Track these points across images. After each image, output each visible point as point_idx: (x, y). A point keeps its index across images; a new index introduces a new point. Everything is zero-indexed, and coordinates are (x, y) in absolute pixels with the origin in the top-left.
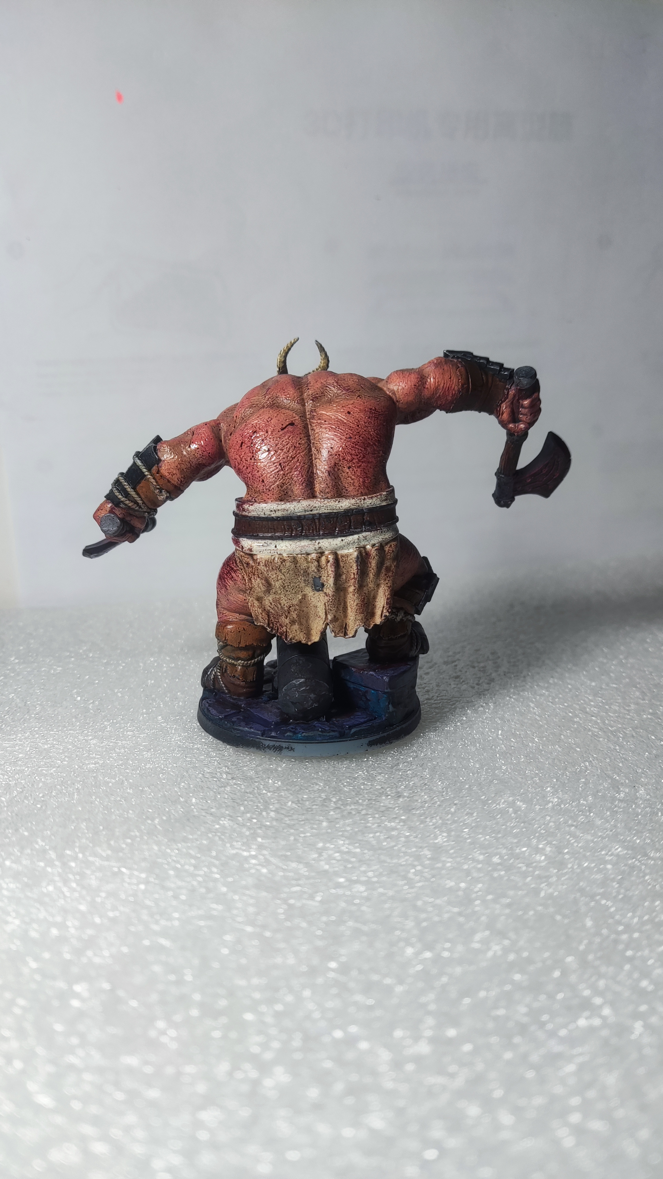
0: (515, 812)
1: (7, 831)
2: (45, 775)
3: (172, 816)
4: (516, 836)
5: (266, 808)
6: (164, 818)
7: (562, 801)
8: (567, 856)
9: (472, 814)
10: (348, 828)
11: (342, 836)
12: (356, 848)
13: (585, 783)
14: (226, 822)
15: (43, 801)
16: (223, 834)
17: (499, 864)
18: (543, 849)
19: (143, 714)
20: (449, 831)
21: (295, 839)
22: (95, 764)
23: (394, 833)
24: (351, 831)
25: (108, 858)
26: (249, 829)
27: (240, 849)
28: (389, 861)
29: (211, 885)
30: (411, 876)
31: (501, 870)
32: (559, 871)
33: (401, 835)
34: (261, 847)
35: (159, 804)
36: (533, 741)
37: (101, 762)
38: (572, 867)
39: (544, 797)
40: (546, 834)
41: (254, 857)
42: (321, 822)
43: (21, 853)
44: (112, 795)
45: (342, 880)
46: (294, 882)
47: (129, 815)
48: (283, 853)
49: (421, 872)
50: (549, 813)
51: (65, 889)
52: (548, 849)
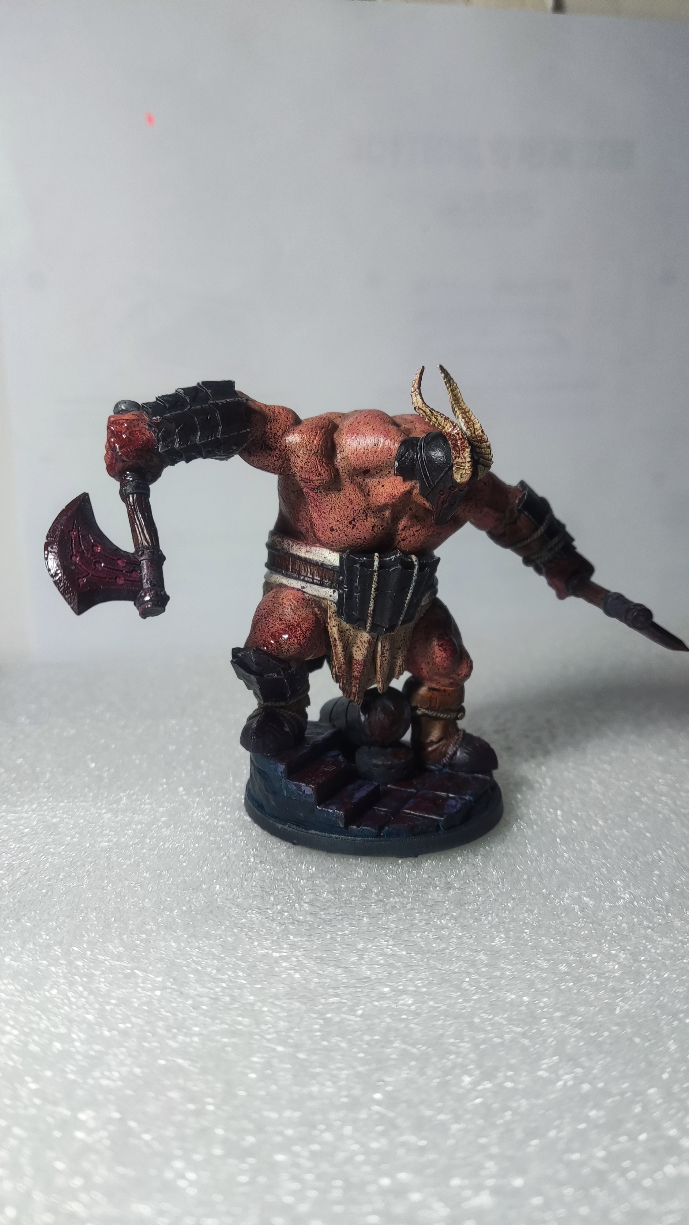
0: (582, 910)
1: (8, 921)
2: (53, 854)
3: (193, 907)
4: (584, 939)
5: (299, 899)
6: (184, 908)
7: (635, 898)
8: (644, 966)
9: (532, 911)
10: (393, 926)
11: (386, 935)
12: (401, 950)
13: (660, 877)
14: (254, 916)
15: (49, 885)
16: (251, 929)
17: (566, 973)
18: (616, 956)
19: (162, 784)
20: (507, 931)
21: (332, 938)
22: (109, 841)
23: (445, 932)
24: (395, 930)
25: (119, 958)
26: (280, 924)
27: (270, 948)
28: (439, 967)
29: (236, 992)
30: (465, 985)
31: (567, 981)
32: (635, 983)
33: (453, 935)
34: (293, 946)
35: (179, 891)
36: (597, 824)
37: (115, 840)
38: (651, 979)
39: (614, 892)
40: (619, 937)
41: (286, 959)
42: (361, 917)
43: (22, 948)
44: (126, 879)
45: (387, 990)
46: (331, 991)
47: (146, 904)
48: (319, 954)
49: (477, 981)
50: (621, 912)
51: (70, 994)
52: (622, 955)
